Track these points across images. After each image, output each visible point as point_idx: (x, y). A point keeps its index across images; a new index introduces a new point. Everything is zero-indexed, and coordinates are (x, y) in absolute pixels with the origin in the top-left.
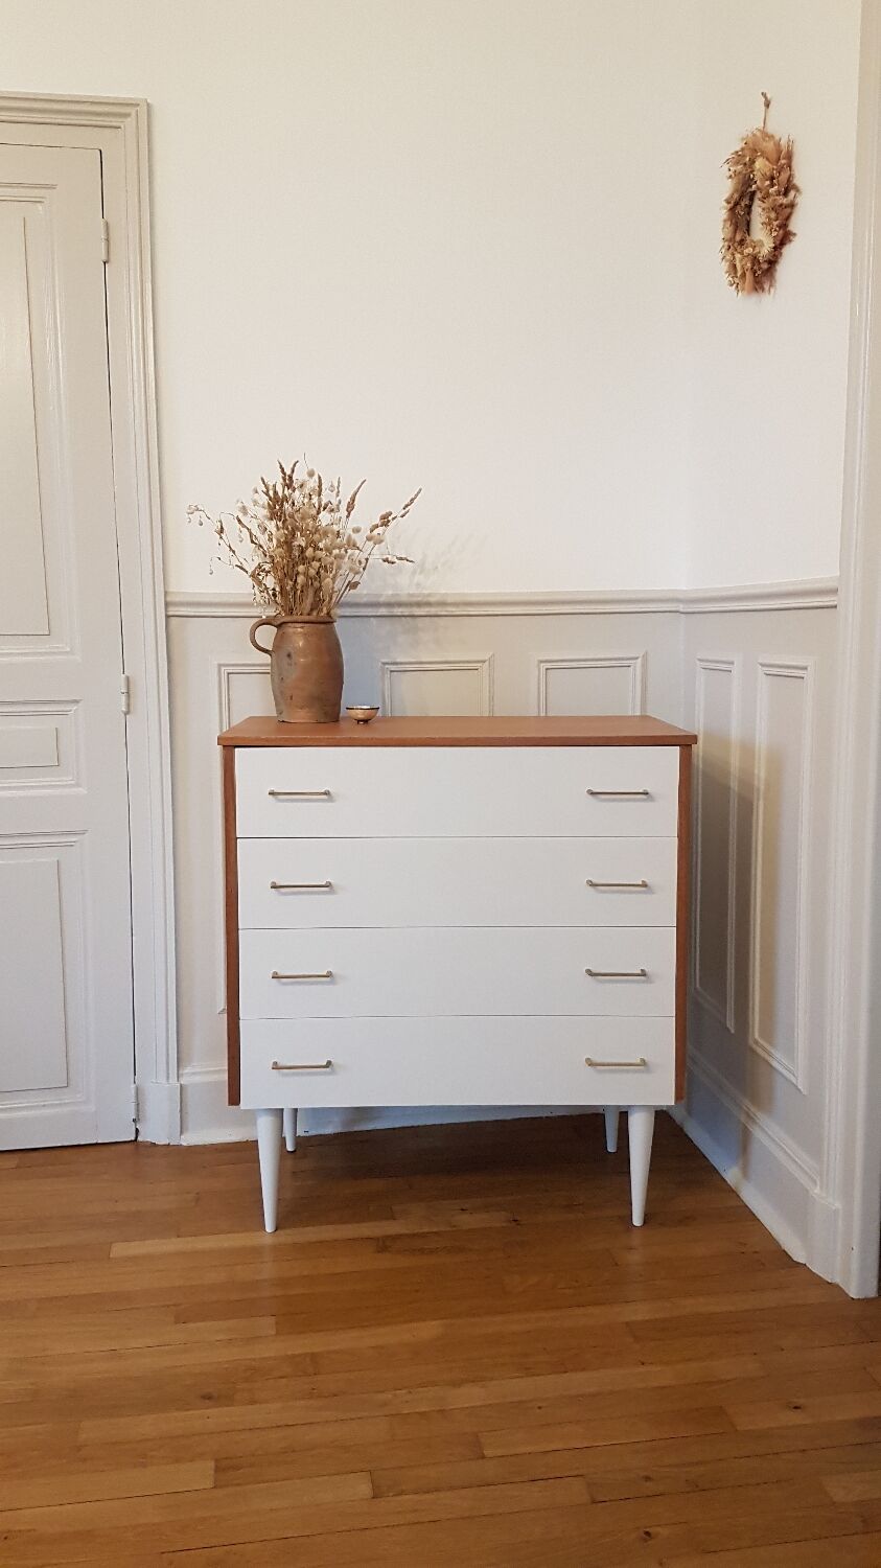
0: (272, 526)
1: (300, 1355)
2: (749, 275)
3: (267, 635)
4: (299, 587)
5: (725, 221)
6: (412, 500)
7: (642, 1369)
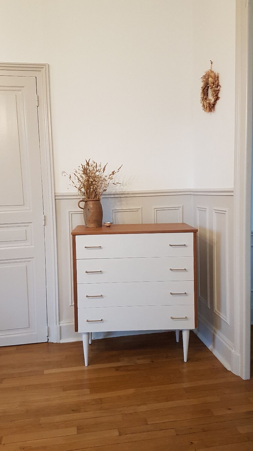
0: (84, 176)
1: (97, 399)
2: (208, 107)
3: (82, 204)
4: (91, 191)
5: (201, 93)
6: (120, 168)
7: (188, 400)
